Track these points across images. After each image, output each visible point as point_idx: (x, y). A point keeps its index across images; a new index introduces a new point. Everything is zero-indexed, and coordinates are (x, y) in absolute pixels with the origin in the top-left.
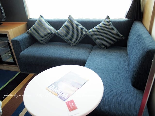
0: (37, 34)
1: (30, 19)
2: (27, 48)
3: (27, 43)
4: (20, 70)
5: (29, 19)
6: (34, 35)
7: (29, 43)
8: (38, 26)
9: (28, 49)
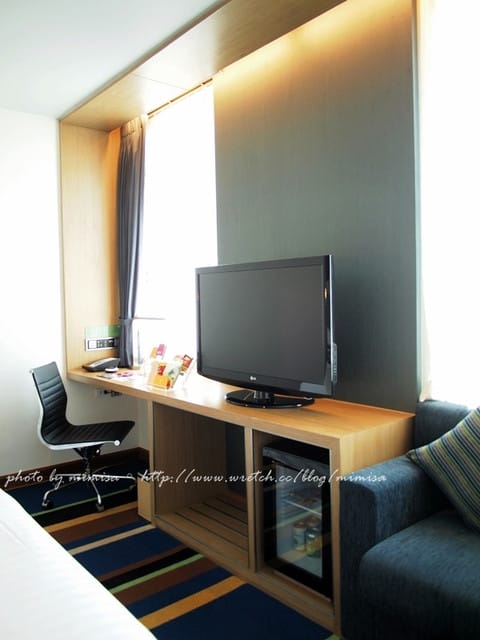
0: (461, 478)
1: (431, 404)
2: (398, 531)
3: (404, 507)
4: (339, 627)
5: (426, 401)
6: (442, 478)
7: (409, 509)
8: (471, 439)
9: (407, 539)
